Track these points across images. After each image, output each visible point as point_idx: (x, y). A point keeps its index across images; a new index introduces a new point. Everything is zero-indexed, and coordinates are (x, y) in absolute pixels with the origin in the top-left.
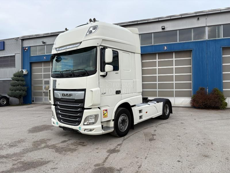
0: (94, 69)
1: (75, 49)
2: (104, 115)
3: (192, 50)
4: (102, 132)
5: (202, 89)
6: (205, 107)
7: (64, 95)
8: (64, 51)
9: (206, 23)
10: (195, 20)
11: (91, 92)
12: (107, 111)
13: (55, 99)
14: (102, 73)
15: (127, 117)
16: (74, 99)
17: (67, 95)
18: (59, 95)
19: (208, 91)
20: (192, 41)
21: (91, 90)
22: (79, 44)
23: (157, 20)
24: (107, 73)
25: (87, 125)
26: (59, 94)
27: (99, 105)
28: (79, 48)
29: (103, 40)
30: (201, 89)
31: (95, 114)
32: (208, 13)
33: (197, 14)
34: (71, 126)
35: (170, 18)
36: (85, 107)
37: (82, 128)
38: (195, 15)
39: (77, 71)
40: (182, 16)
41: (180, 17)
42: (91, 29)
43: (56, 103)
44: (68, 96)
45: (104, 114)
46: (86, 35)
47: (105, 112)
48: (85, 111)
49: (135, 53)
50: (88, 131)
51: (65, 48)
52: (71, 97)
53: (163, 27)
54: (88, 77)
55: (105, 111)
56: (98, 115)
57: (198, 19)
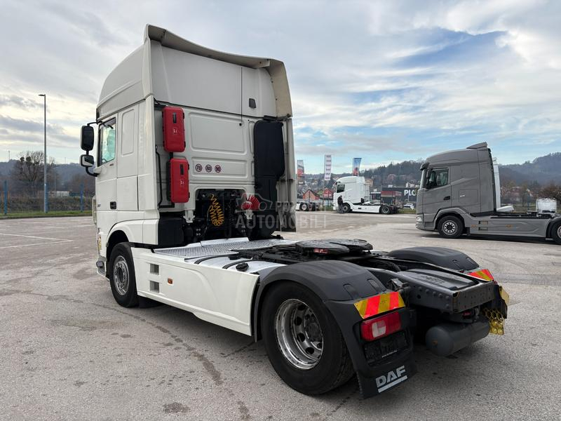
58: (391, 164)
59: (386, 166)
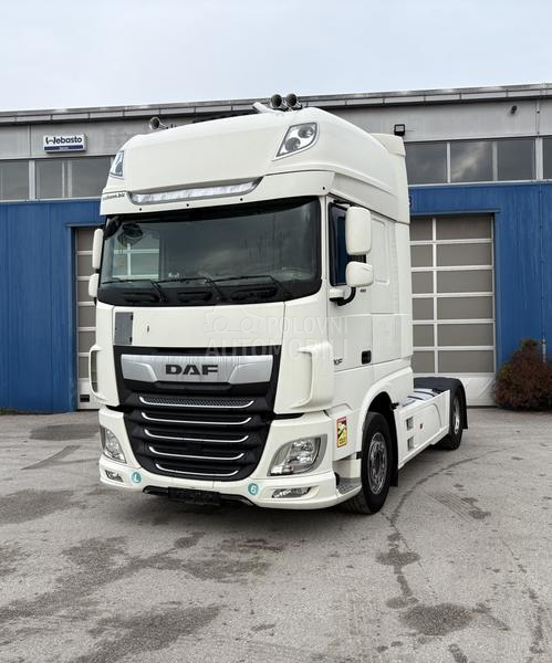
0: (313, 275)
1: (235, 200)
2: (339, 436)
3: (493, 214)
4: (335, 497)
5: (531, 345)
6: (541, 404)
7: (174, 369)
8: (182, 206)
9: (538, 125)
10: (502, 113)
11: (307, 356)
12: (344, 422)
13: (127, 387)
14: (336, 292)
15: (384, 442)
16: (227, 384)
17: (192, 370)
18: (149, 369)
19: (544, 353)
20: (495, 182)
21: (308, 349)
22: (248, 186)
23: (380, 101)
24: (354, 290)
25: (284, 474)
26: (148, 366)
27: (329, 401)
28: (248, 199)
29: (338, 175)
30: (527, 345)
31: (316, 433)
32: (544, 93)
33: (511, 95)
34: (211, 482)
35: (421, 99)
36: (277, 410)
37: (262, 487)
38: (503, 95)
39: (236, 283)
40: (464, 97)
41: (457, 98)
42: (294, 134)
43: (131, 400)
44: (196, 372)
45: (339, 432)
46: (278, 155)
47: (342, 427)
48: (275, 424)
49: (395, 221)
50: (283, 496)
51: (182, 194)
52: (211, 378)
53: (400, 129)
54: (289, 303)
55: (342, 423)
56: (326, 436)
57: (514, 109)
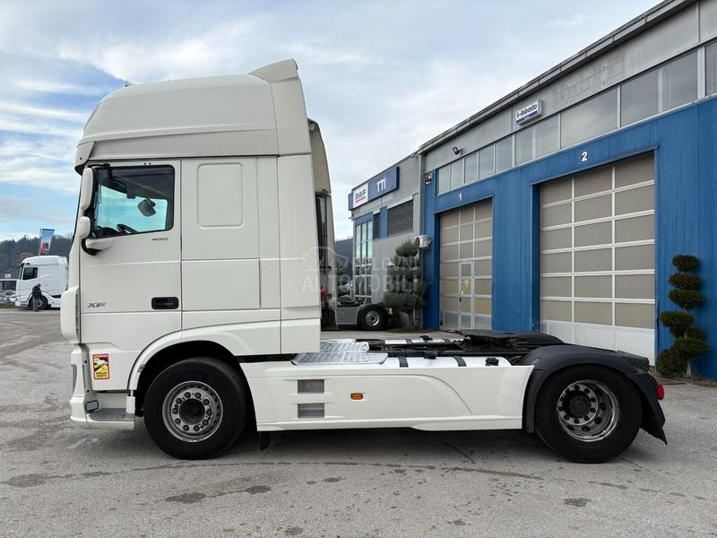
2: (96, 370)
45: (96, 366)
47: (100, 362)
49: (278, 156)
55: (101, 359)
58: (25, 238)
59: (16, 241)
